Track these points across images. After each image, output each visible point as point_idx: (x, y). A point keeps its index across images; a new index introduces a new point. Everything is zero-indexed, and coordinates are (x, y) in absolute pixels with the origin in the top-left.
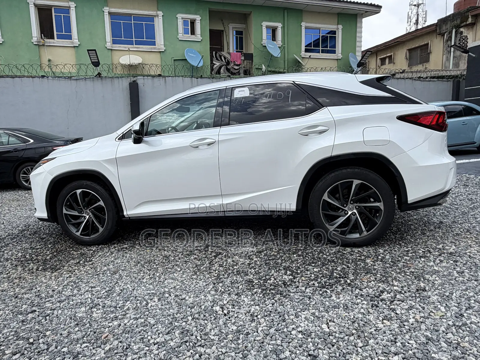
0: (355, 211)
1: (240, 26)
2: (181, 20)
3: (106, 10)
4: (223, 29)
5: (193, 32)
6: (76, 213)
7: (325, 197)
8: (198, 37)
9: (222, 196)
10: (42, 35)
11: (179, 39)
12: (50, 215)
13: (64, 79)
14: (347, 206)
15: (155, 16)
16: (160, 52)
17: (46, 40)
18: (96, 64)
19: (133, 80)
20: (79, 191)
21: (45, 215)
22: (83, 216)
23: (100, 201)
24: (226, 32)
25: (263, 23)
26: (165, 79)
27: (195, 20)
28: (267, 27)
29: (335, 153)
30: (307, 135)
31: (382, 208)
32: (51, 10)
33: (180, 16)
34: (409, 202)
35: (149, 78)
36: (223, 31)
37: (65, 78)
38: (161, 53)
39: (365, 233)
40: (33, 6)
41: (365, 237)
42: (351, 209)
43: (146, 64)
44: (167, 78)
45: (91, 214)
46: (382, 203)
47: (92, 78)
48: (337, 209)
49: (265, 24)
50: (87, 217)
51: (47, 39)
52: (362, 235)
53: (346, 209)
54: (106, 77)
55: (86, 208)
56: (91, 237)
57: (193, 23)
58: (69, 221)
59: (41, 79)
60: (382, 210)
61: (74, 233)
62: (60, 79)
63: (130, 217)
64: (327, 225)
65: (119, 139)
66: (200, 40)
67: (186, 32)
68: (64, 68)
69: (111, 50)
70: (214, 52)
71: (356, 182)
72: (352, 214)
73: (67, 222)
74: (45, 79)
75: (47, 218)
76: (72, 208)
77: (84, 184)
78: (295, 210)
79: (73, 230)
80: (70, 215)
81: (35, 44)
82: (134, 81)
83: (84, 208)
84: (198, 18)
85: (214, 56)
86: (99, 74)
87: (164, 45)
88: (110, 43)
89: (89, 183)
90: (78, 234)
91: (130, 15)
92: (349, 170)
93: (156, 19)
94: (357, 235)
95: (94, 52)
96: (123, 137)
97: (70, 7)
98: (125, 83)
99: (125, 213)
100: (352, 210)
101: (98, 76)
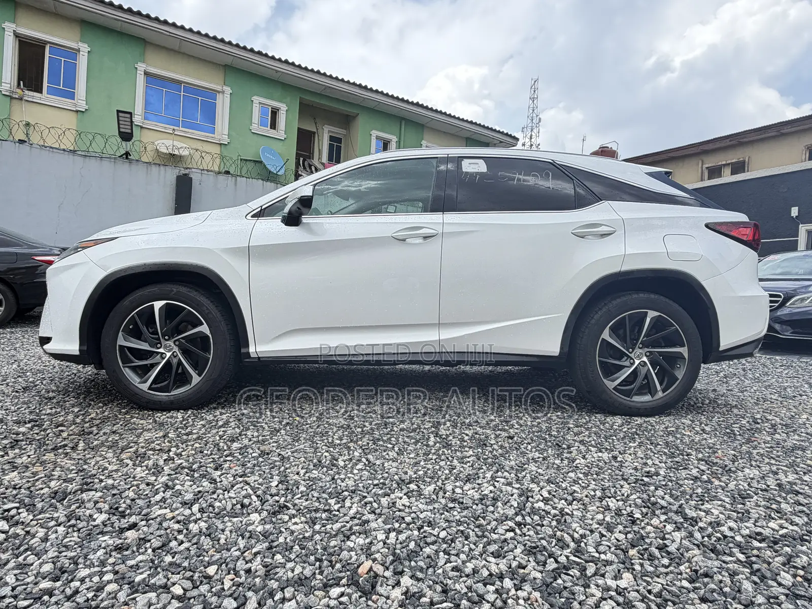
0: (645, 359)
1: (339, 132)
2: (258, 105)
3: (141, 67)
4: (315, 130)
5: (273, 126)
6: (145, 346)
7: (606, 335)
8: (280, 133)
9: (439, 325)
10: (22, 83)
11: (253, 131)
12: (85, 348)
13: (63, 152)
14: (633, 351)
15: (219, 92)
16: (221, 144)
17: (27, 92)
18: (126, 137)
19: (184, 172)
20: (158, 305)
21: (73, 347)
22: (158, 353)
23: (203, 324)
24: (318, 135)
25: (373, 131)
26: (236, 180)
27: (278, 110)
28: (378, 138)
29: (626, 267)
30: (582, 237)
31: (686, 355)
32: (44, 47)
33: (256, 99)
34: (721, 349)
35: (209, 173)
36: (314, 133)
37: (64, 150)
38: (223, 146)
39: (660, 394)
40: (12, 34)
41: (660, 401)
42: (639, 357)
43: (207, 153)
44: (238, 178)
45: (176, 349)
46: (686, 348)
47: (113, 158)
48: (621, 355)
49: (375, 133)
50: (169, 355)
51: (28, 90)
52: (656, 397)
53: (632, 355)
54: (137, 160)
55: (166, 337)
56: (172, 393)
57: (275, 113)
58: (126, 361)
59: (17, 144)
60: (685, 359)
61: (136, 385)
62: (54, 150)
63: (259, 358)
64: (605, 381)
65: (252, 216)
66: (283, 139)
67: (262, 124)
68: (63, 134)
69: (142, 127)
70: (301, 159)
71: (652, 314)
72: (640, 363)
73: (123, 364)
74: (25, 147)
75: (77, 353)
76: (138, 335)
77: (173, 291)
78: (557, 354)
79: (134, 378)
80: (130, 349)
81: (4, 95)
82: (185, 175)
83: (163, 336)
84: (283, 107)
85: (301, 165)
86: (127, 154)
87: (228, 135)
88: (140, 117)
89: (183, 290)
90: (145, 387)
91: (179, 82)
92: (642, 295)
93: (219, 97)
94: (647, 398)
95: (128, 116)
96: (261, 214)
97: (79, 51)
98: (170, 175)
99: (252, 349)
100: (640, 359)
101: (125, 156)
